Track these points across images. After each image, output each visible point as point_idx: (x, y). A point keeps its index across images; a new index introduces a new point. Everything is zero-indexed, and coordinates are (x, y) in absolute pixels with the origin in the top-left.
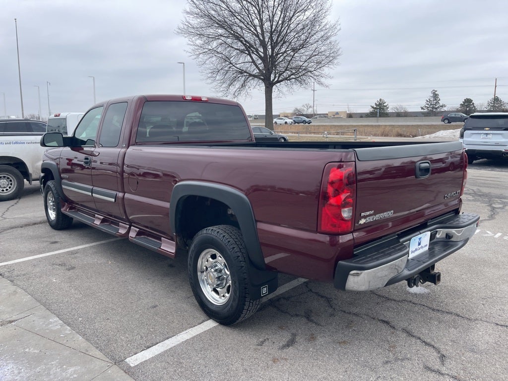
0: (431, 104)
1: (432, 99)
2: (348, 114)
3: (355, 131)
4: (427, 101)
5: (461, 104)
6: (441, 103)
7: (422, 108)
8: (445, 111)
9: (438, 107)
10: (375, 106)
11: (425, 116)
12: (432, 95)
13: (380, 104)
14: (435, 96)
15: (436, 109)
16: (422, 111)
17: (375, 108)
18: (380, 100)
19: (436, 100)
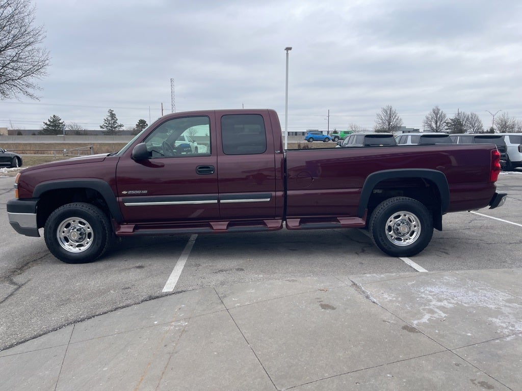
0: (109, 123)
1: (110, 118)
2: (9, 131)
3: (90, 148)
4: (105, 120)
5: (137, 125)
6: (119, 122)
7: (101, 127)
8: (123, 131)
9: (116, 127)
10: (48, 123)
11: (104, 135)
12: (109, 114)
13: (54, 121)
14: (113, 115)
15: (115, 128)
16: (102, 129)
17: (49, 125)
18: (54, 116)
19: (113, 119)
